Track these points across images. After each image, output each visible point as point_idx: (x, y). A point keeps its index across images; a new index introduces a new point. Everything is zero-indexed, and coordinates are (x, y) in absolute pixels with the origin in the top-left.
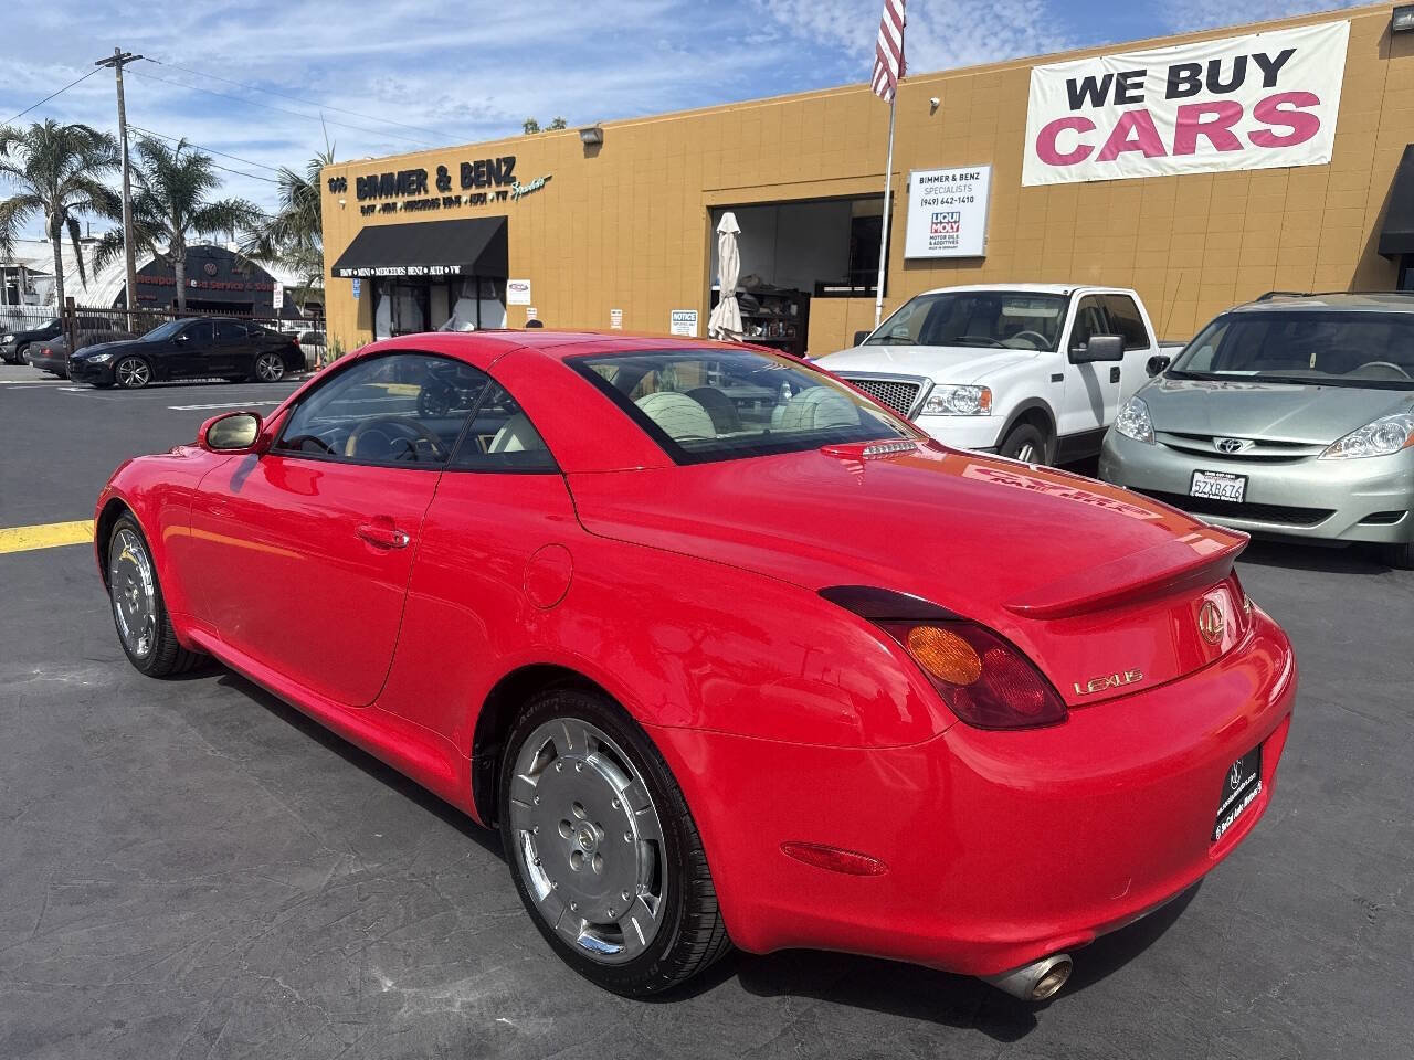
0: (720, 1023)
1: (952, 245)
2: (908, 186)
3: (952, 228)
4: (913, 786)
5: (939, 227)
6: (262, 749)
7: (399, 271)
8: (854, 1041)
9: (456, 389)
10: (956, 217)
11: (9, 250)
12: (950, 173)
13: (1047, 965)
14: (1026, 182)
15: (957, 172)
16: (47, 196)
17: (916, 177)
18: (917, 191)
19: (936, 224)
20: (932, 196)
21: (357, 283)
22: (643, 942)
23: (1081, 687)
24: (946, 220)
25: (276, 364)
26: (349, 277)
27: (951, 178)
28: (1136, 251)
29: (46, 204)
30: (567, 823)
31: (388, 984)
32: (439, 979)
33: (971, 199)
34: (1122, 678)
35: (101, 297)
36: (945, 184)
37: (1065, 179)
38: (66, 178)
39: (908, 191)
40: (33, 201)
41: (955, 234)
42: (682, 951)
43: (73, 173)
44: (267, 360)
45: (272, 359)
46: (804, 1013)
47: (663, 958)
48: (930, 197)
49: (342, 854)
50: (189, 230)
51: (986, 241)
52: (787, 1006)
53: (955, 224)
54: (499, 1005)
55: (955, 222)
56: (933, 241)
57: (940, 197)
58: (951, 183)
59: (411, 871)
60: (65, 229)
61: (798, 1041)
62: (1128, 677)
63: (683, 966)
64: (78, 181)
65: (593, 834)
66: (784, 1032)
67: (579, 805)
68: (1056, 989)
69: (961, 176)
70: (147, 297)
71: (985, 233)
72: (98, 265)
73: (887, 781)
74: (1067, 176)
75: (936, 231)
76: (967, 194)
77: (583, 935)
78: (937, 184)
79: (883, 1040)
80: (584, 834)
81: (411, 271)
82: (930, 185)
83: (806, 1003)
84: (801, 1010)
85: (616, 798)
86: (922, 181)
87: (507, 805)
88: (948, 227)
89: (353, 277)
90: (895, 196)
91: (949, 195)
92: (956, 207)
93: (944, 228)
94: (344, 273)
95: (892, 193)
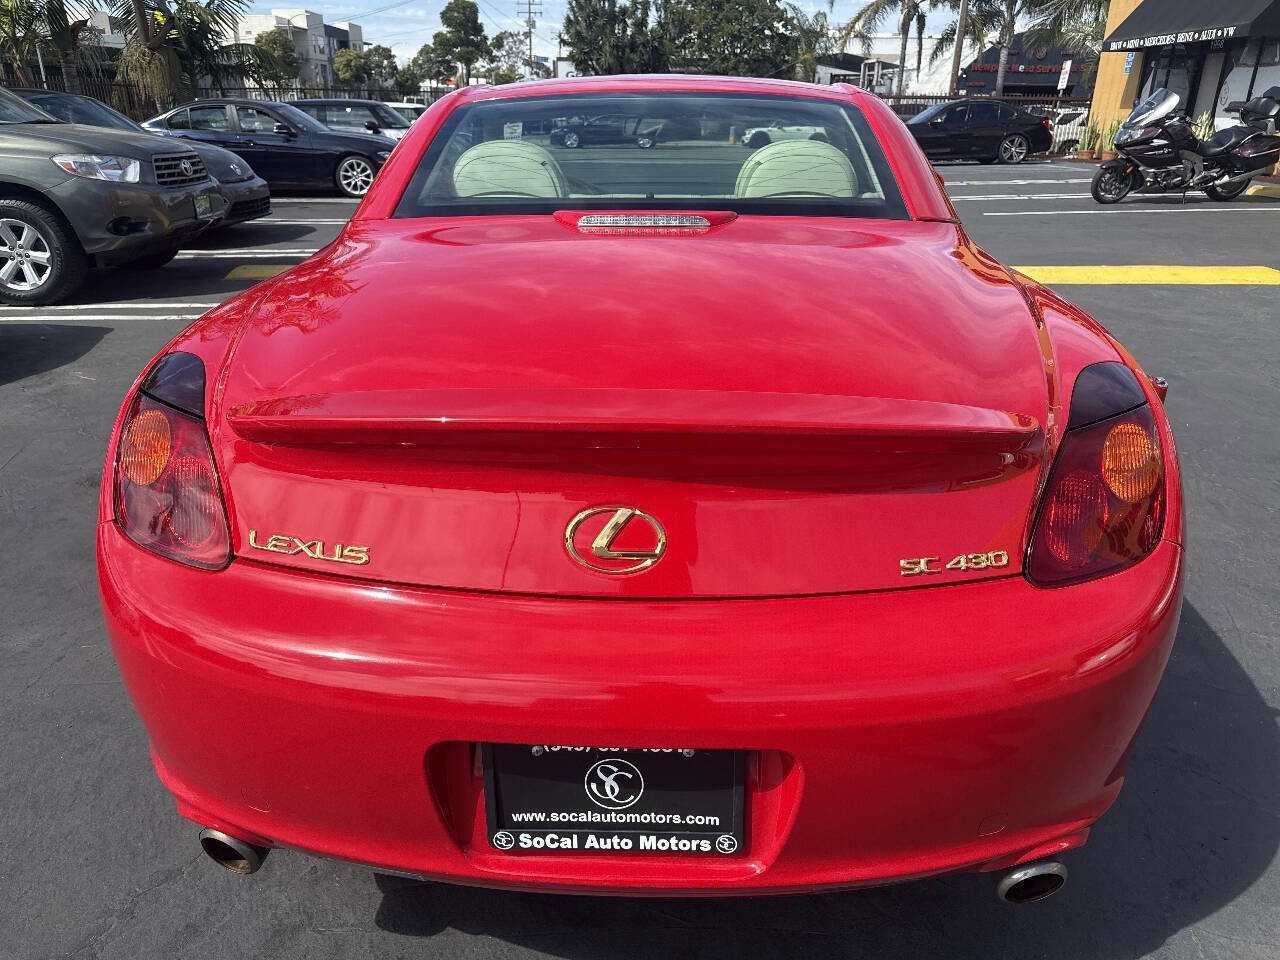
7: (1166, 40)
9: (1141, 169)
11: (869, 45)
21: (1131, 56)
25: (1020, 145)
26: (1118, 51)
35: (940, 86)
44: (1012, 142)
45: (1018, 140)
50: (1021, 15)
60: (914, 24)
70: (977, 84)
72: (934, 55)
81: (1182, 38)
89: (1123, 50)
94: (1114, 46)
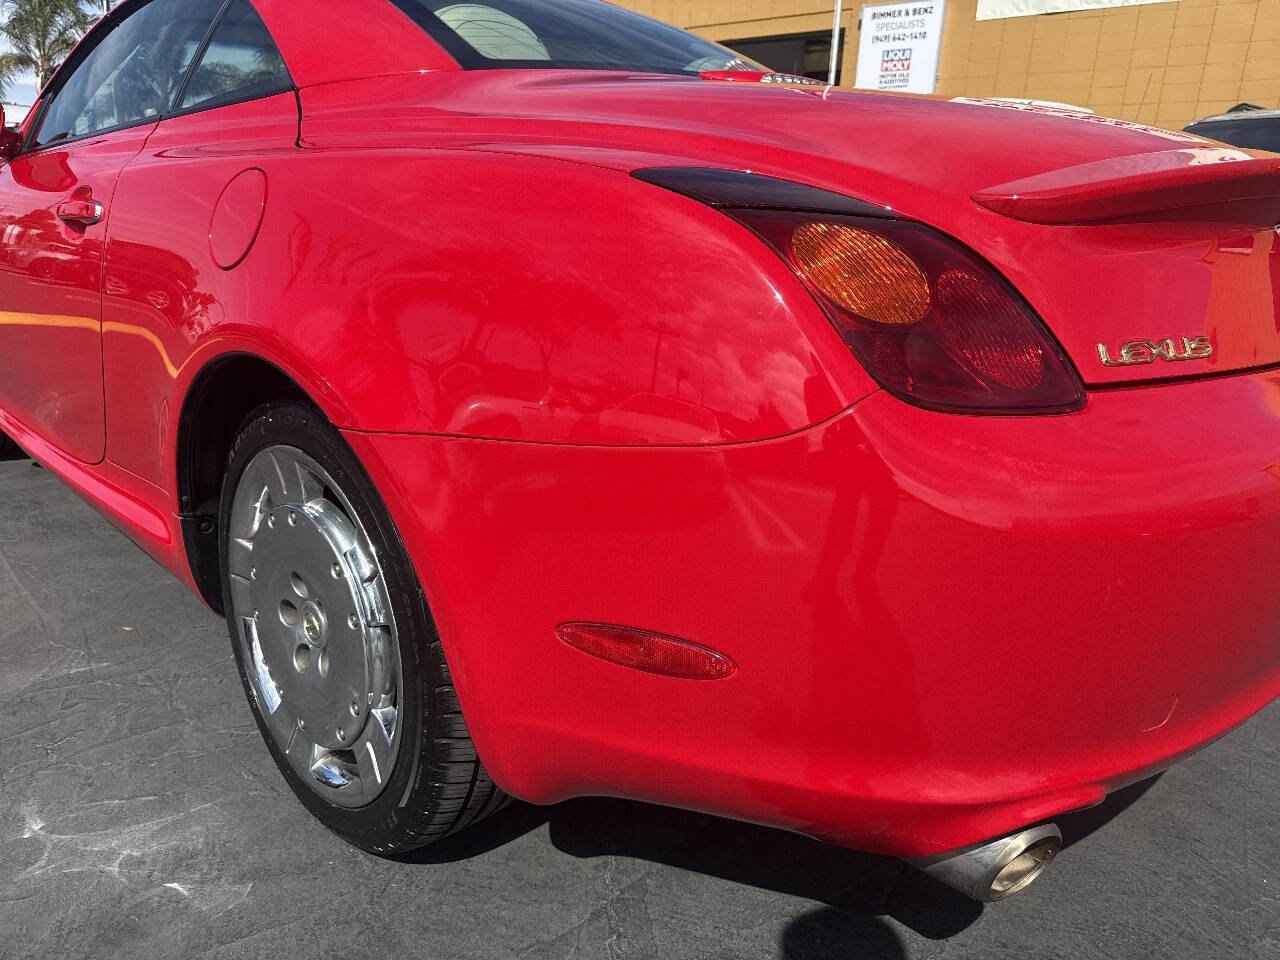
0: (503, 898)
1: (902, 84)
2: (860, 22)
3: (903, 65)
4: (799, 545)
5: (890, 65)
6: (41, 530)
8: (699, 934)
10: (907, 55)
12: (903, 7)
13: (1020, 842)
14: (981, 15)
15: (910, 6)
16: (36, 54)
17: (867, 13)
18: (869, 27)
19: (887, 62)
20: (884, 32)
22: (379, 781)
23: (1110, 351)
24: (897, 58)
27: (904, 12)
28: (1090, 87)
29: (36, 63)
30: (288, 605)
31: (35, 826)
32: (116, 820)
33: (924, 35)
34: (1180, 347)
36: (897, 20)
37: (1020, 11)
38: (53, 38)
39: (859, 28)
40: (24, 61)
41: (905, 73)
42: (427, 796)
43: (61, 34)
46: (632, 886)
47: (403, 804)
48: (881, 34)
49: (68, 650)
51: (937, 79)
52: (608, 875)
53: (906, 63)
54: (180, 863)
55: (906, 60)
56: (883, 80)
57: (892, 33)
58: (903, 18)
59: (149, 673)
61: (612, 931)
62: (1190, 346)
63: (430, 817)
64: (64, 41)
65: (318, 619)
66: (596, 916)
67: (297, 576)
68: (1028, 880)
69: (915, 11)
71: (937, 70)
73: (761, 541)
74: (1023, 7)
75: (886, 69)
76: (917, 30)
77: (319, 764)
78: (889, 19)
79: (745, 932)
80: (310, 622)
82: (882, 20)
83: (639, 868)
84: (626, 881)
85: (337, 563)
86: (874, 16)
87: (228, 581)
88: (899, 65)
90: (847, 33)
91: (901, 31)
92: (907, 44)
93: (895, 65)
95: (842, 31)
